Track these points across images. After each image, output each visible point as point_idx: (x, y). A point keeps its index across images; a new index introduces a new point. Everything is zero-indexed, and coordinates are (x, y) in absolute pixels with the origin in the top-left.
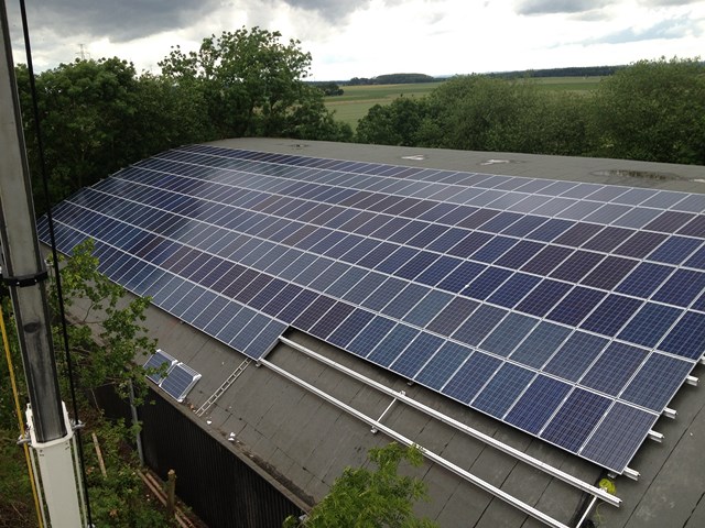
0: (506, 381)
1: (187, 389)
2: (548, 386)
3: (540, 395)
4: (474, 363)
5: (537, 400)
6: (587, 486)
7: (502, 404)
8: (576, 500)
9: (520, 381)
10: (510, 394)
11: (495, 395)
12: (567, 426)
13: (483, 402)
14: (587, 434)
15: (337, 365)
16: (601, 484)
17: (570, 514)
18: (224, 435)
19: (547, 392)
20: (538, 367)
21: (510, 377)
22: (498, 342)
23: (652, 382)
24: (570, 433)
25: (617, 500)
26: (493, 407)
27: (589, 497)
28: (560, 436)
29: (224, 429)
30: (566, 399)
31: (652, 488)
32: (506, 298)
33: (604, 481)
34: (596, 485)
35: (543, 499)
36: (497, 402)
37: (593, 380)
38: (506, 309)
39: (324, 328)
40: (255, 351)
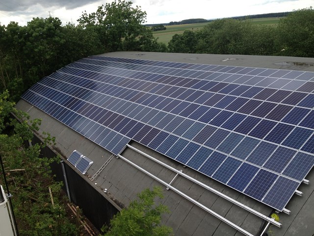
0: (229, 166)
1: (87, 168)
2: (248, 168)
3: (244, 172)
4: (214, 157)
5: (243, 175)
6: (265, 217)
7: (226, 177)
8: (260, 224)
9: (235, 166)
10: (230, 172)
11: (223, 172)
12: (257, 187)
13: (217, 176)
14: (266, 191)
15: (152, 158)
16: (272, 216)
17: (257, 230)
18: (102, 190)
19: (248, 171)
20: (244, 159)
21: (230, 164)
22: (225, 147)
23: (297, 166)
24: (258, 191)
25: (279, 224)
26: (222, 178)
27: (266, 222)
28: (253, 192)
29: (102, 187)
30: (256, 174)
31: (296, 218)
32: (230, 126)
33: (273, 214)
34: (270, 217)
35: (245, 222)
36: (224, 176)
37: (269, 165)
38: (230, 131)
39: (146, 141)
40: (116, 151)
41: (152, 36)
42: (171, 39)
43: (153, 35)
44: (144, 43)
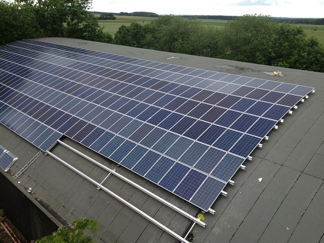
0: (162, 165)
1: (10, 165)
2: (180, 168)
4: (148, 156)
5: (174, 174)
6: (191, 217)
7: (159, 176)
8: (187, 223)
9: (168, 165)
11: (156, 172)
12: (186, 187)
13: (150, 175)
14: (194, 191)
15: (85, 156)
16: (198, 216)
17: (183, 230)
18: (26, 189)
19: (179, 171)
20: (177, 159)
21: (163, 163)
22: (160, 146)
23: (225, 167)
24: (187, 191)
25: (204, 224)
26: (154, 177)
27: (192, 222)
28: (182, 192)
29: (26, 186)
30: (187, 174)
31: (220, 218)
33: (200, 215)
34: (196, 217)
35: (172, 222)
36: (156, 175)
37: (200, 166)
38: (166, 130)
39: (79, 137)
40: (45, 147)
41: (97, 24)
42: (118, 30)
43: (99, 24)
44: (89, 31)
